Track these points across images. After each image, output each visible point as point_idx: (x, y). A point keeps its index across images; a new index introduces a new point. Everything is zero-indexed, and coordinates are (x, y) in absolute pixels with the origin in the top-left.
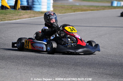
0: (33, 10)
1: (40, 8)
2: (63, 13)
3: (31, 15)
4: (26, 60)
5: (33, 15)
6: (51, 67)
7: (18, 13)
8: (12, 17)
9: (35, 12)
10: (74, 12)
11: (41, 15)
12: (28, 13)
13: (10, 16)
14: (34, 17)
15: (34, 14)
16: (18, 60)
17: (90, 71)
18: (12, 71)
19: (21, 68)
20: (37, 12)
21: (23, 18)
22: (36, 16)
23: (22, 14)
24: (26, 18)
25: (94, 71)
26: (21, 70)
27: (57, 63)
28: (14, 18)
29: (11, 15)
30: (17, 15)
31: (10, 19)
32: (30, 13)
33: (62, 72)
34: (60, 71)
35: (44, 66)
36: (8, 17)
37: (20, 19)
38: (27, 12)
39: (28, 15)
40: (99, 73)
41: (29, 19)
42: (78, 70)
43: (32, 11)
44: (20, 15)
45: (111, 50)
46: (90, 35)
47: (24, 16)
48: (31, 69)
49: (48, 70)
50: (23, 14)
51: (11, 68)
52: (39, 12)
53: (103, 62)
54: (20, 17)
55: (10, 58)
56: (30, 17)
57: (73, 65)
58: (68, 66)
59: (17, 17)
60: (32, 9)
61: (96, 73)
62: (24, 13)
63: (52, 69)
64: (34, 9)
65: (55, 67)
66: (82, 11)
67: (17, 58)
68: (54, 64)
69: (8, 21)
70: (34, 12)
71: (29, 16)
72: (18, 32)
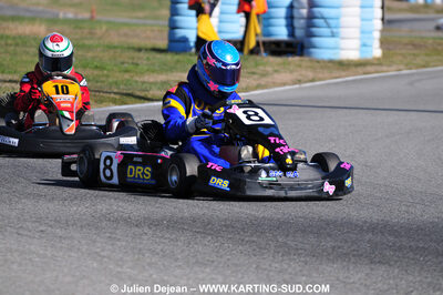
0: (309, 54)
1: (336, 48)
3: (304, 72)
4: (287, 236)
5: (310, 74)
6: (380, 262)
7: (257, 65)
9: (318, 62)
11: (337, 74)
12: (292, 67)
14: (313, 80)
15: (313, 69)
16: (258, 237)
19: (270, 266)
20: (323, 61)
21: (275, 85)
22: (321, 76)
23: (269, 69)
24: (284, 84)
26: (272, 274)
27: (400, 248)
30: (254, 73)
32: (300, 66)
33: (421, 281)
34: (411, 278)
35: (353, 260)
37: (264, 87)
38: (289, 64)
39: (291, 72)
41: (297, 86)
43: (305, 59)
44: (264, 75)
47: (279, 77)
48: (307, 267)
49: (367, 274)
50: (276, 71)
51: (236, 265)
52: (331, 61)
54: (263, 81)
55: (230, 229)
56: (299, 82)
59: (252, 81)
60: (305, 51)
62: (276, 68)
63: (382, 269)
64: (313, 50)
65: (392, 263)
68: (388, 253)
70: (311, 61)
71: (295, 76)
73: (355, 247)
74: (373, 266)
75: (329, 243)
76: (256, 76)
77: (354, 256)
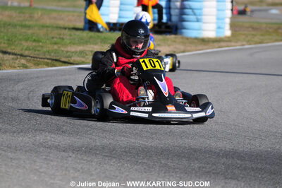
0: (181, 34)
1: (200, 29)
2: (256, 43)
3: (178, 46)
5: (182, 48)
9: (187, 39)
11: (200, 47)
12: (169, 42)
14: (184, 52)
15: (184, 44)
20: (191, 38)
22: (189, 48)
32: (175, 41)
38: (168, 40)
39: (169, 46)
43: (179, 36)
52: (196, 39)
60: (179, 31)
62: (159, 43)
64: (184, 31)
70: (182, 38)
71: (172, 48)
73: (214, 167)
75: (196, 165)
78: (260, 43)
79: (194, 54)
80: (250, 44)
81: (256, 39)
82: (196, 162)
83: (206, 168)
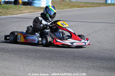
1: (40, 4)
3: (32, 10)
5: (33, 11)
6: (52, 60)
7: (19, 8)
8: (14, 12)
9: (35, 7)
10: (72, 8)
12: (28, 9)
13: (12, 11)
14: (34, 12)
15: (34, 9)
16: (20, 53)
17: (88, 65)
18: (16, 63)
19: (24, 61)
21: (24, 13)
22: (36, 11)
23: (23, 9)
24: (26, 13)
25: (92, 64)
26: (24, 63)
27: (57, 56)
28: (16, 13)
29: (13, 9)
30: (18, 10)
31: (12, 13)
32: (30, 8)
33: (62, 65)
34: (60, 64)
35: (45, 59)
36: (10, 12)
37: (21, 14)
38: (28, 8)
39: (28, 10)
40: (97, 67)
41: (30, 14)
42: (77, 63)
43: (32, 6)
44: (21, 10)
45: (107, 45)
46: (87, 30)
47: (25, 11)
48: (33, 61)
49: (48, 63)
51: (15, 61)
52: (39, 7)
53: (100, 56)
54: (21, 12)
55: (13, 51)
56: (30, 12)
57: (72, 58)
58: (67, 59)
59: (18, 12)
60: (32, 4)
61: (94, 66)
62: (24, 9)
63: (52, 62)
65: (55, 60)
66: (78, 8)
67: (20, 51)
69: (10, 15)
71: (29, 11)
72: (20, 26)
73: (45, 56)
74: (50, 61)
76: (19, 11)
77: (45, 58)
78: (62, 9)
79: (37, 13)
80: (59, 10)
81: (61, 8)
82: (39, 54)
83: (42, 56)
